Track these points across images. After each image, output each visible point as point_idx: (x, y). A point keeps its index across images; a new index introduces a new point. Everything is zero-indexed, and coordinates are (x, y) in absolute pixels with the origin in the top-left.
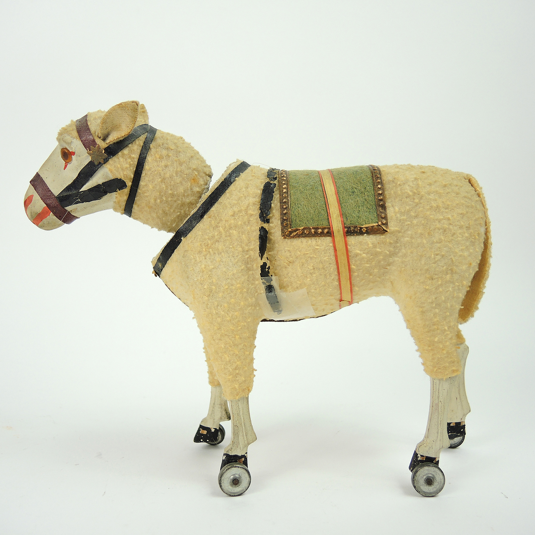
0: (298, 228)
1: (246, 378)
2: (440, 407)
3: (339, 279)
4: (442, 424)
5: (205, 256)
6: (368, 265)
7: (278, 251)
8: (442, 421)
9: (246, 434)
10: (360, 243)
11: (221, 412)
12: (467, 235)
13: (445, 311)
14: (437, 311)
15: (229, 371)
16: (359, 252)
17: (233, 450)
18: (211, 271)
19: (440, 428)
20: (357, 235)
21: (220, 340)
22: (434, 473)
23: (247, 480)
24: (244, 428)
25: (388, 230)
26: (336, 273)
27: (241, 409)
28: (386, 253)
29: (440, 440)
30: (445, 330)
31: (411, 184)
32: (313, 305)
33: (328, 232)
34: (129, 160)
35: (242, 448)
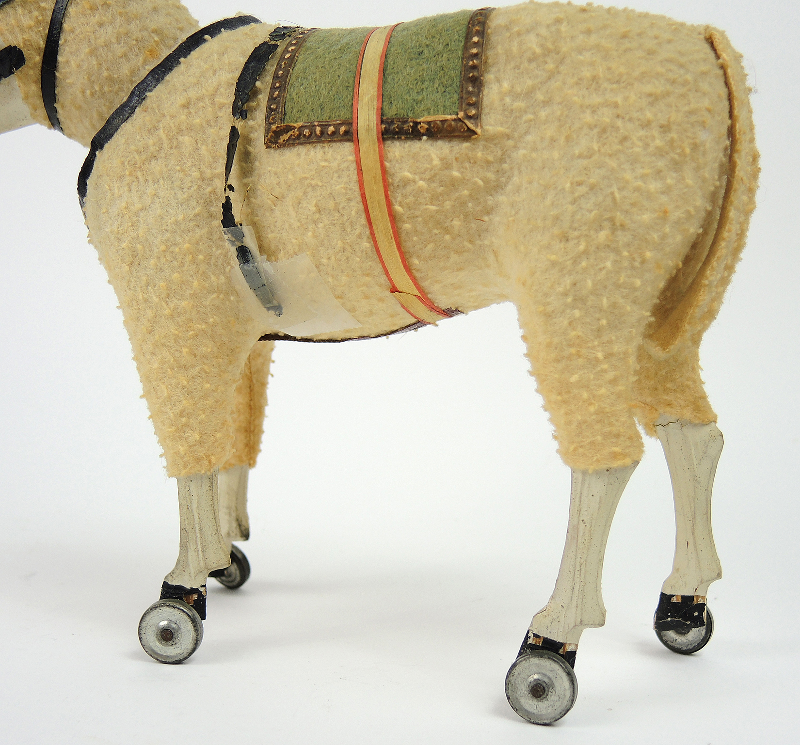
0: (290, 124)
1: (204, 437)
2: (581, 534)
3: (372, 234)
4: (583, 571)
5: (129, 186)
6: (434, 208)
7: (260, 176)
8: (584, 564)
9: (202, 549)
10: (415, 157)
11: (230, 523)
12: (658, 142)
13: (597, 315)
14: (577, 313)
15: (169, 418)
16: (408, 174)
17: (174, 575)
18: (136, 214)
19: (577, 580)
20: (407, 139)
21: (153, 354)
22: (550, 675)
23: (192, 636)
24: (198, 535)
25: (479, 131)
26: (363, 221)
27: (195, 498)
28: (475, 183)
29: (577, 607)
30: (597, 360)
31: (543, 31)
32: (338, 297)
33: (346, 133)
34: (36, 13)
35: (193, 576)
